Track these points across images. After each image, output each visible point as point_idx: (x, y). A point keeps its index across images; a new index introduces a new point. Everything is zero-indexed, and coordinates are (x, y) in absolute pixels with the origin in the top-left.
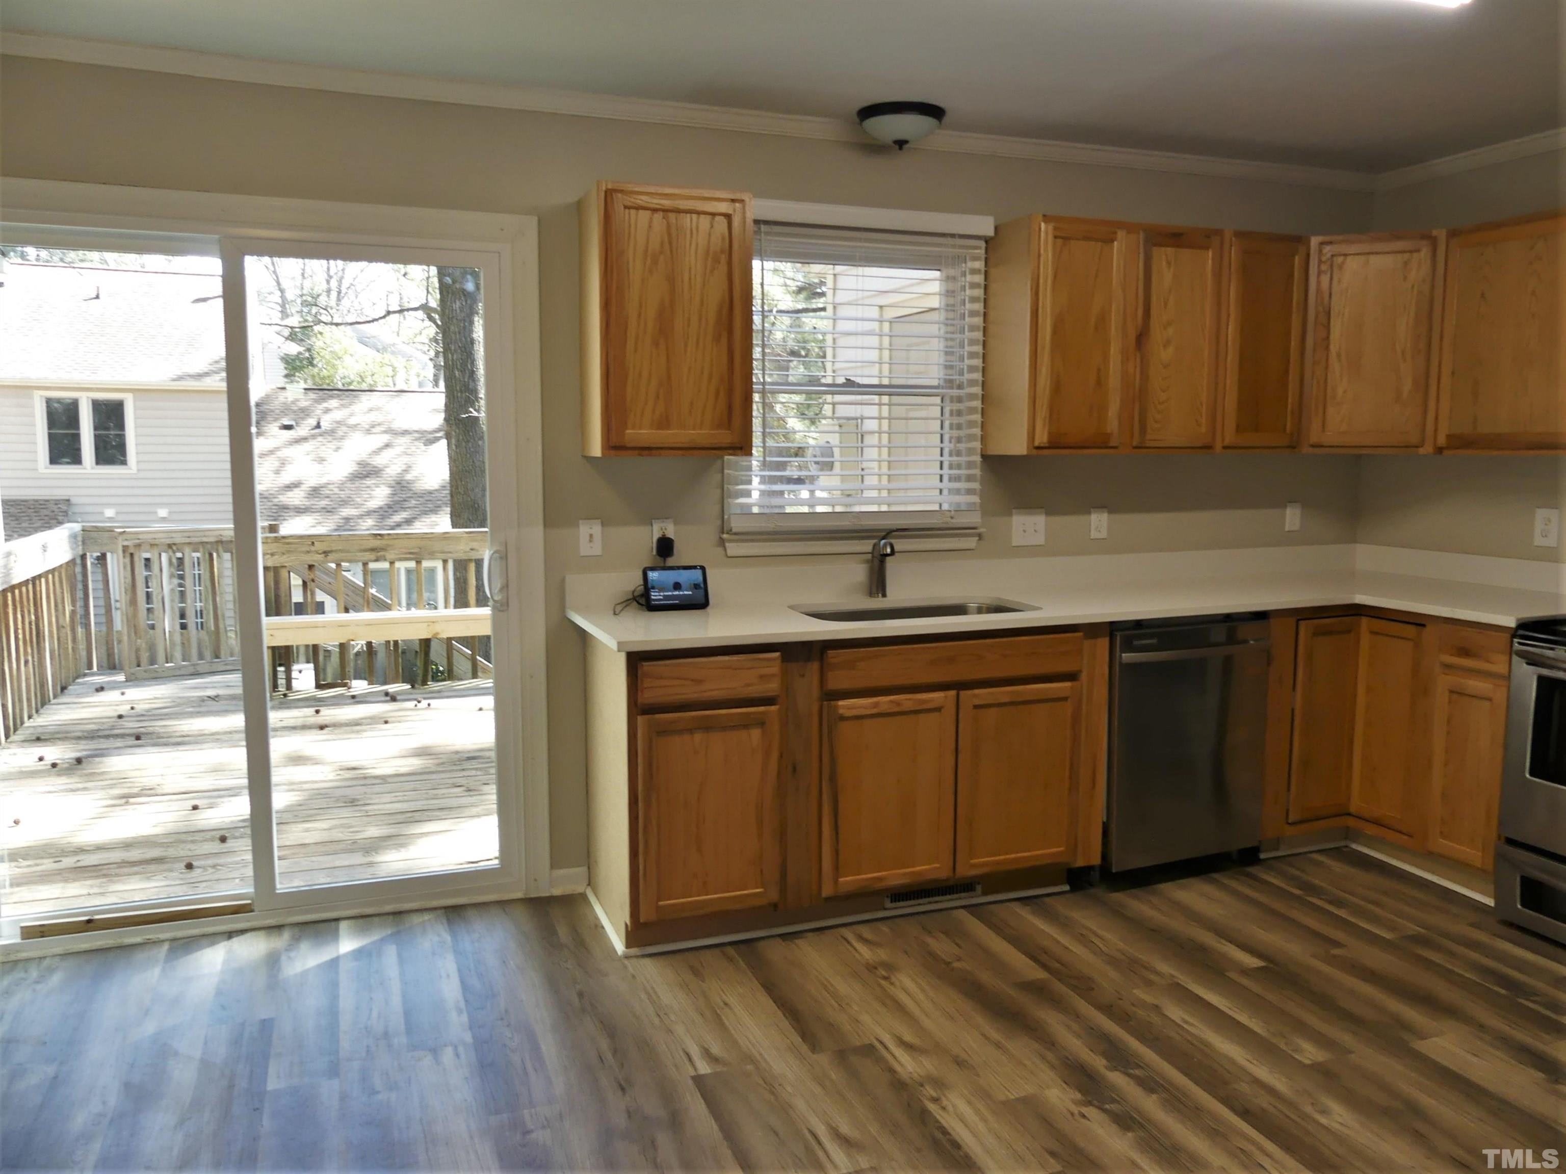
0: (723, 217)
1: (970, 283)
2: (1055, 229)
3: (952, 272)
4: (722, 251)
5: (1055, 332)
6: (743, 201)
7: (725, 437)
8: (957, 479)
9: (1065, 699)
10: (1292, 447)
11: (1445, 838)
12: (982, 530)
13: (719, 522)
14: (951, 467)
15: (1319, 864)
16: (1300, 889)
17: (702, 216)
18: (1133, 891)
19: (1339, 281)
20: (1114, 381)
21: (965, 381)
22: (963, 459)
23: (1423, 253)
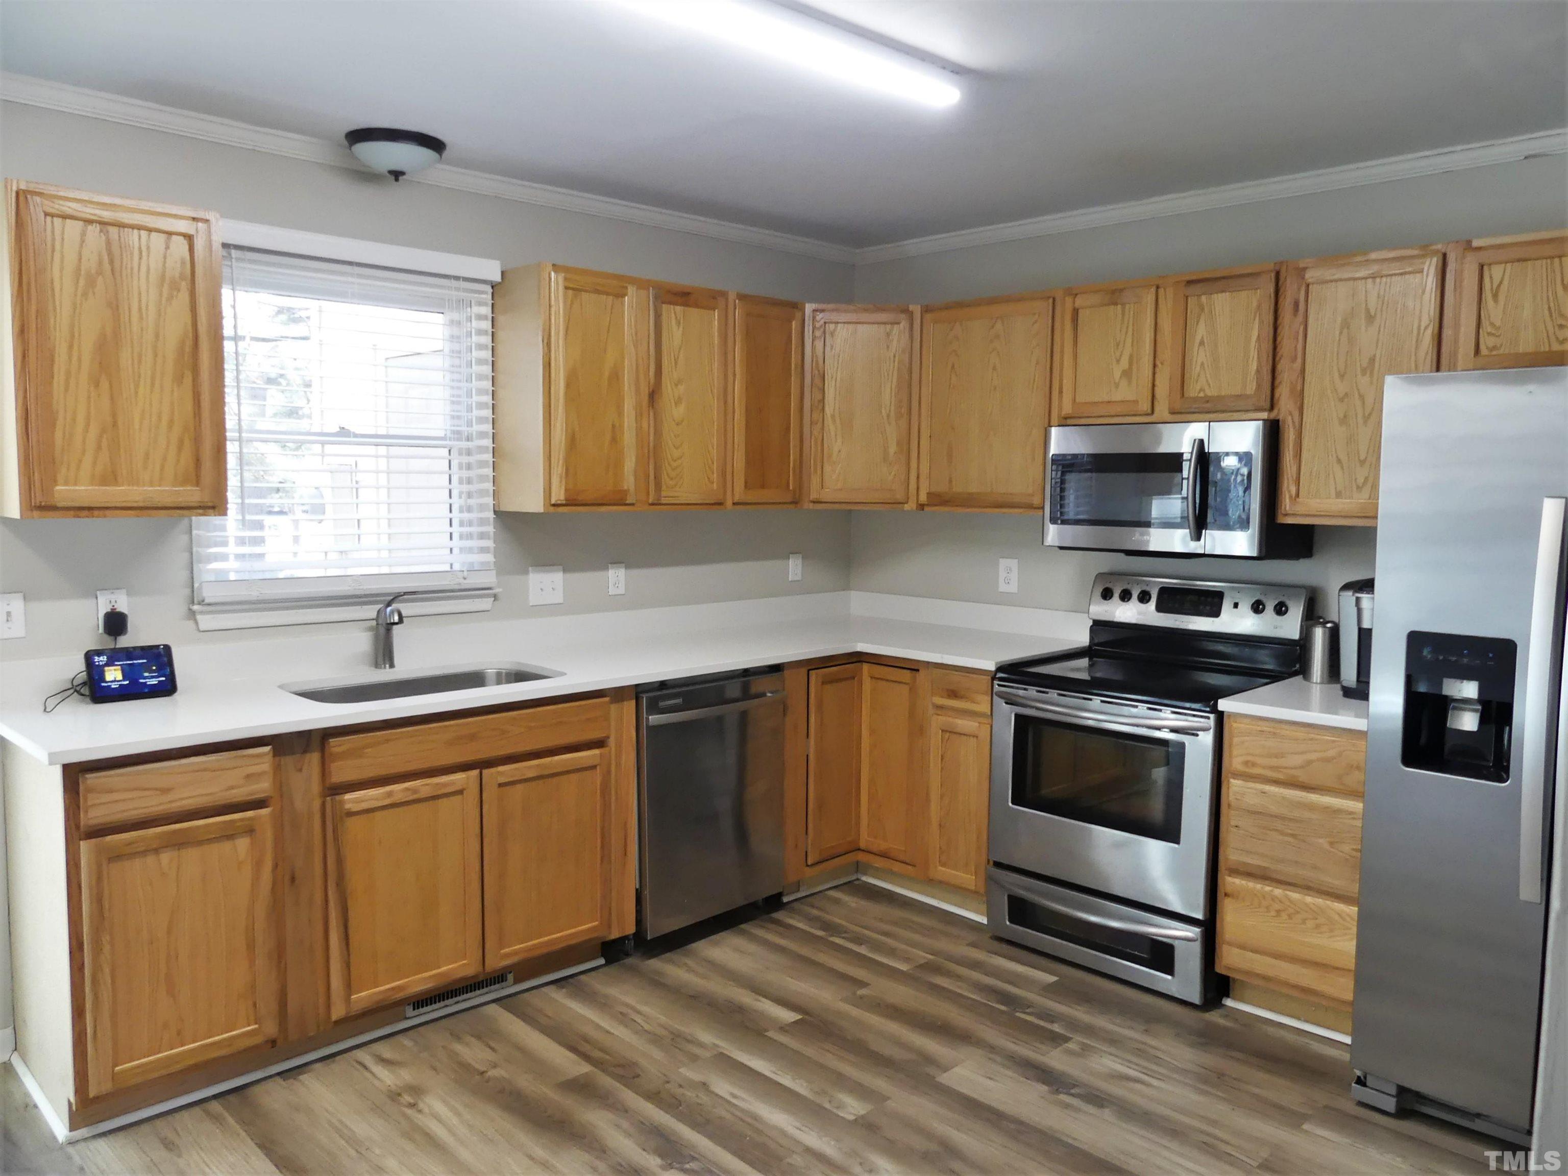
0: (181, 238)
1: (476, 329)
2: (566, 279)
3: (455, 316)
4: (182, 277)
5: (568, 386)
6: (207, 221)
7: (192, 494)
8: (470, 536)
9: (594, 767)
10: (795, 502)
11: (944, 865)
12: (497, 590)
13: (187, 591)
14: (462, 524)
15: (837, 901)
16: (824, 930)
17: (153, 234)
18: (668, 955)
19: (832, 347)
20: (629, 438)
21: (474, 433)
22: (474, 516)
23: (902, 325)
